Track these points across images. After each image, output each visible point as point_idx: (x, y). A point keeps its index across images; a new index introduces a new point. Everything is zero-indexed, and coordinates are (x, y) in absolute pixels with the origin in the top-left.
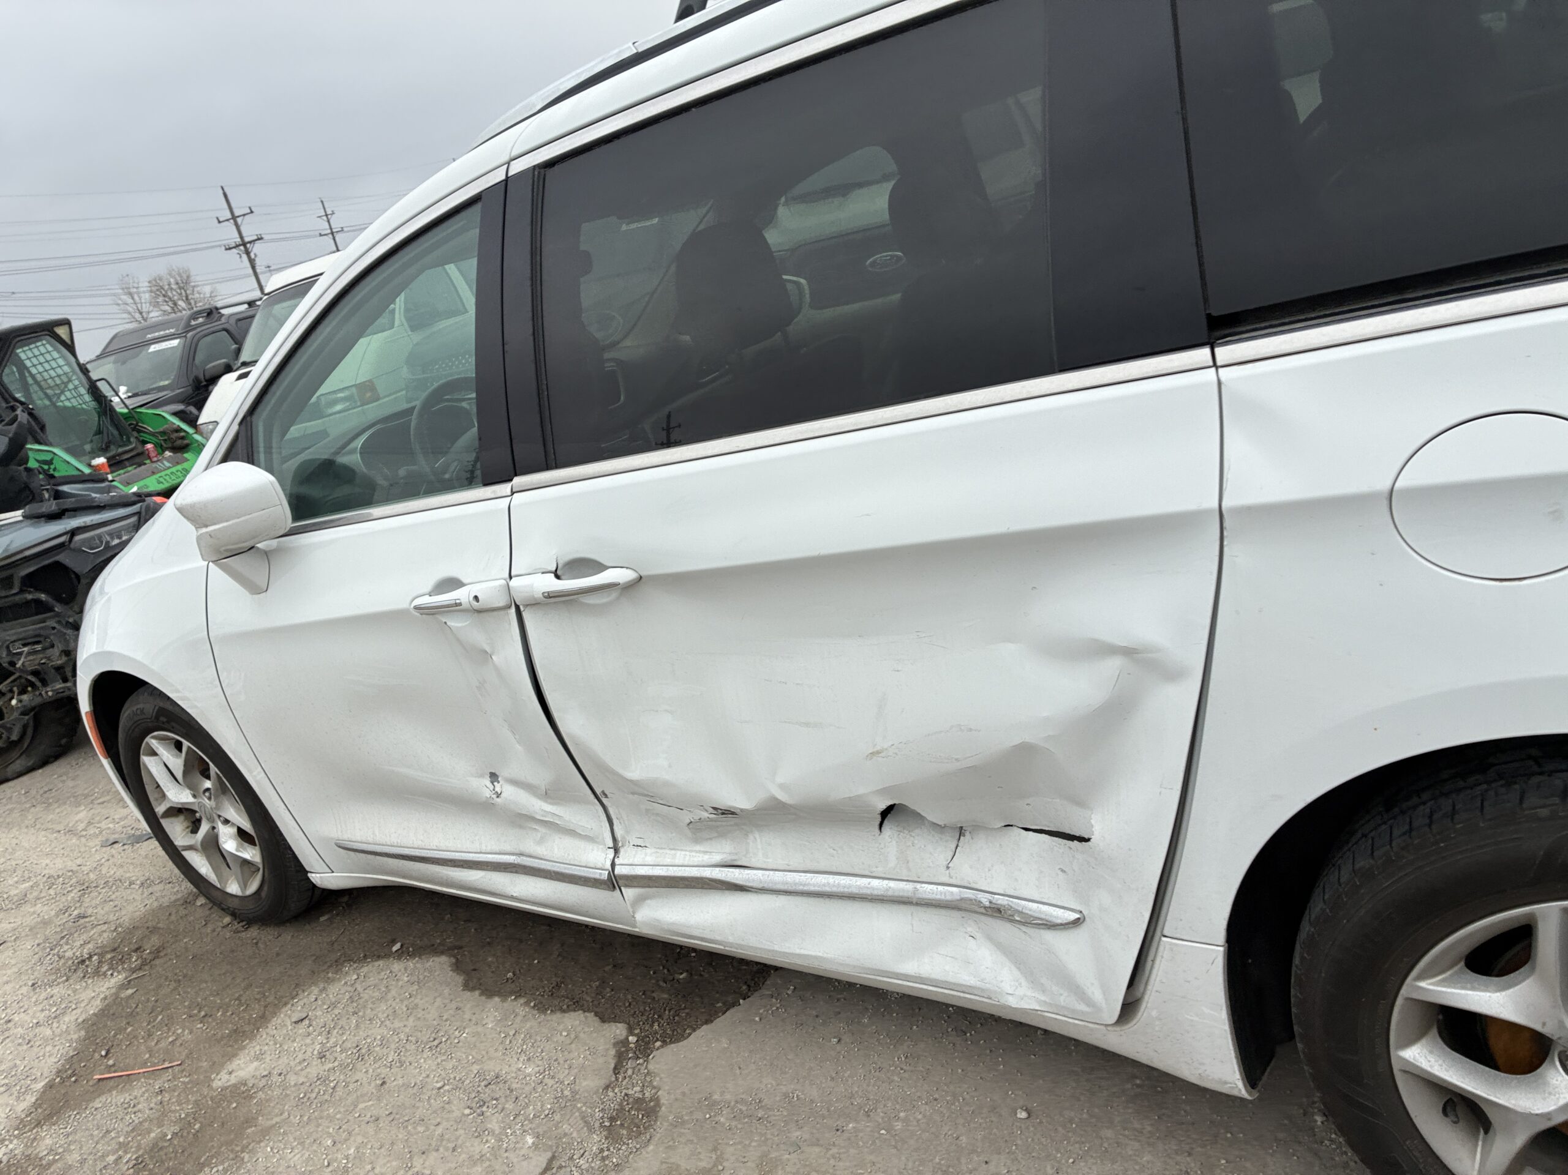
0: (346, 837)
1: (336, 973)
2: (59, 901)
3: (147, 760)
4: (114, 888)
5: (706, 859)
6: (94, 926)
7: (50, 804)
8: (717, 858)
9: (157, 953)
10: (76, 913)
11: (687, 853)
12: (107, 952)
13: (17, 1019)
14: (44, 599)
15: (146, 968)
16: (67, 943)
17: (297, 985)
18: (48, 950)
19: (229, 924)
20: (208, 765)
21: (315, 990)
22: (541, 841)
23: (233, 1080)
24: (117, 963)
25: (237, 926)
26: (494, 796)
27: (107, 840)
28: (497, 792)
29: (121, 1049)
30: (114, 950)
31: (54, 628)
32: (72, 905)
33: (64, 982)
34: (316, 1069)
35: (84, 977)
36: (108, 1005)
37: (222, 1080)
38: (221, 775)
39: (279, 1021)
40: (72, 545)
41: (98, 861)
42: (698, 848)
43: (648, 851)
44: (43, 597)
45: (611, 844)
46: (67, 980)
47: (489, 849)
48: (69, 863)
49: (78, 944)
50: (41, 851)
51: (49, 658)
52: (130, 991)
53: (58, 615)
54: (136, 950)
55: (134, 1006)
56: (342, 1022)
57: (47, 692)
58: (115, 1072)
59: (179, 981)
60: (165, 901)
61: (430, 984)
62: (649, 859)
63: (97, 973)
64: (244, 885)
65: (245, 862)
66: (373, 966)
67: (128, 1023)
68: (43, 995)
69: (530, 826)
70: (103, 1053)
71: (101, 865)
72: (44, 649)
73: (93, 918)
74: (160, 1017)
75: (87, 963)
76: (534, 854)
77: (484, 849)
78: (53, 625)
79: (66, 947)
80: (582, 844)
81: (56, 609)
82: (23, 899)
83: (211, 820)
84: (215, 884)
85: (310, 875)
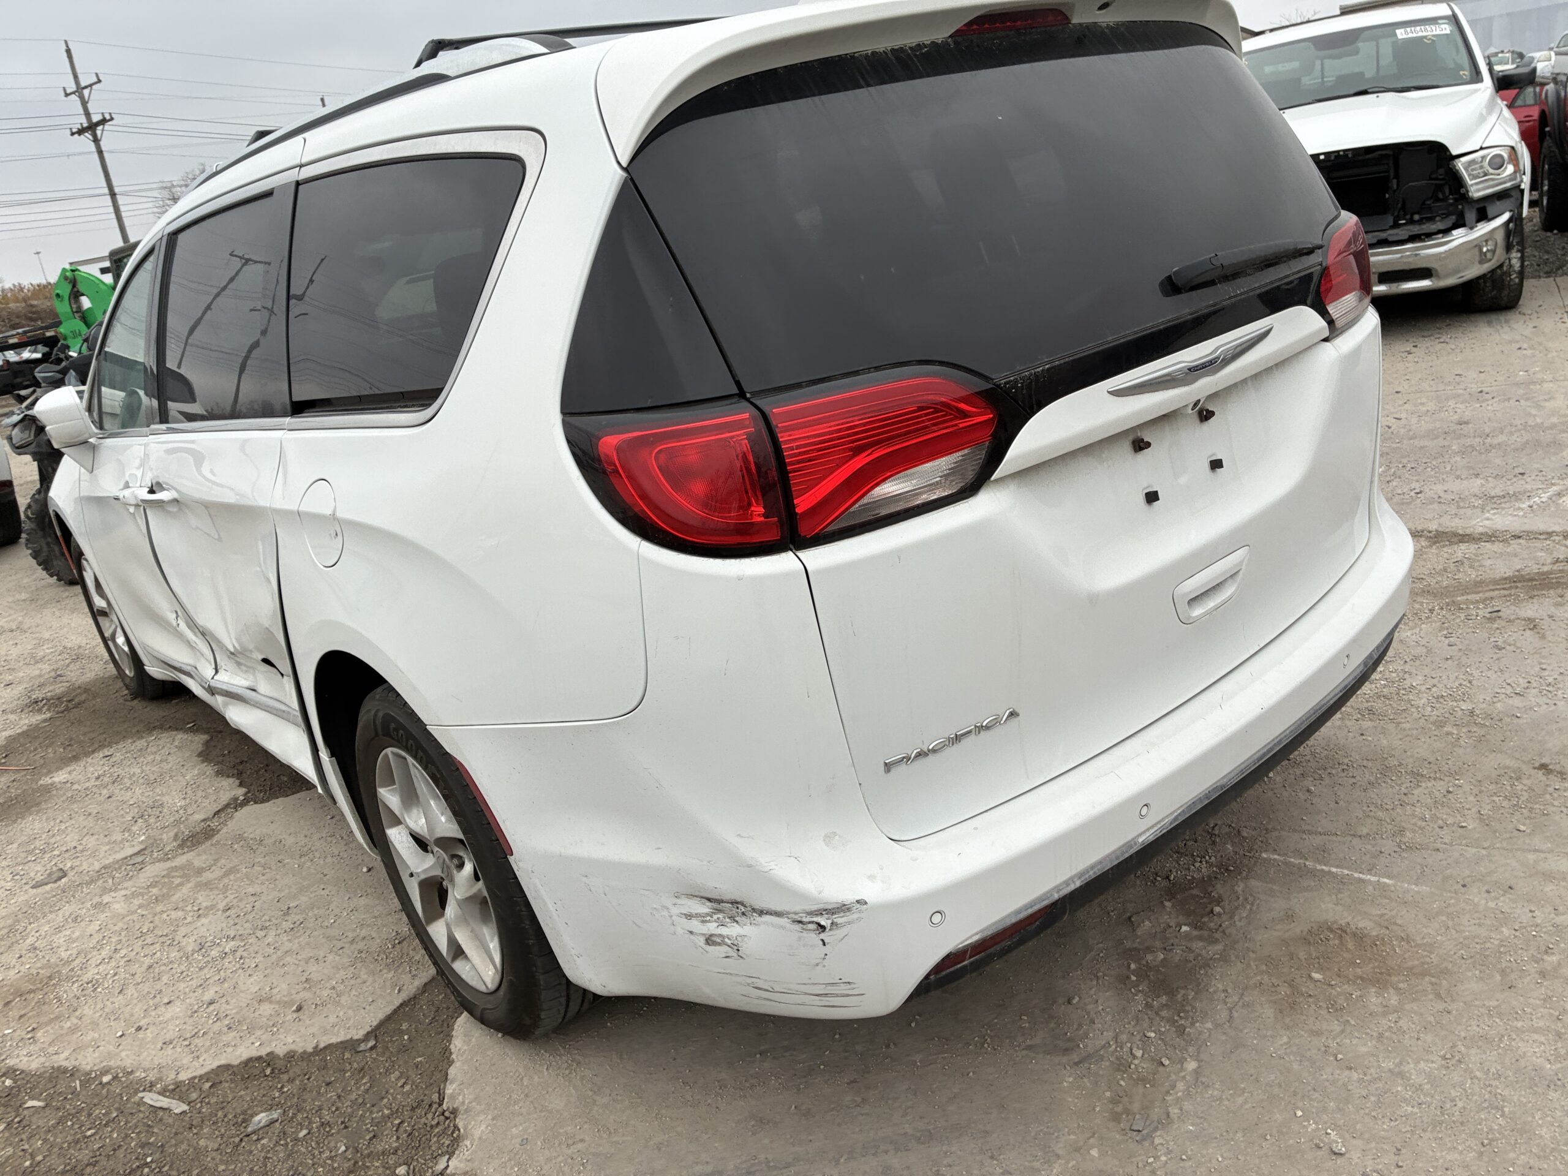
0: (147, 643)
1: (148, 734)
3: (84, 573)
6: (61, 683)
8: (248, 683)
9: (77, 705)
10: (59, 673)
12: (53, 699)
15: (65, 712)
16: (39, 690)
17: (124, 737)
18: (28, 692)
19: (126, 695)
21: (129, 741)
22: (198, 660)
23: (50, 782)
24: (53, 706)
25: (128, 697)
26: (177, 626)
30: (57, 698)
33: (19, 712)
34: (89, 783)
35: (31, 711)
36: (29, 729)
37: (45, 781)
39: (98, 755)
43: (228, 674)
45: (214, 667)
46: (22, 711)
47: (186, 662)
49: (44, 691)
52: (45, 724)
54: (68, 701)
55: (41, 732)
56: (124, 762)
59: (74, 723)
62: (229, 680)
63: (38, 710)
64: (129, 669)
65: (127, 655)
66: (168, 734)
67: (30, 741)
70: (5, 755)
73: (65, 678)
74: (47, 742)
75: (39, 703)
79: (37, 692)
84: (121, 666)
85: (145, 667)
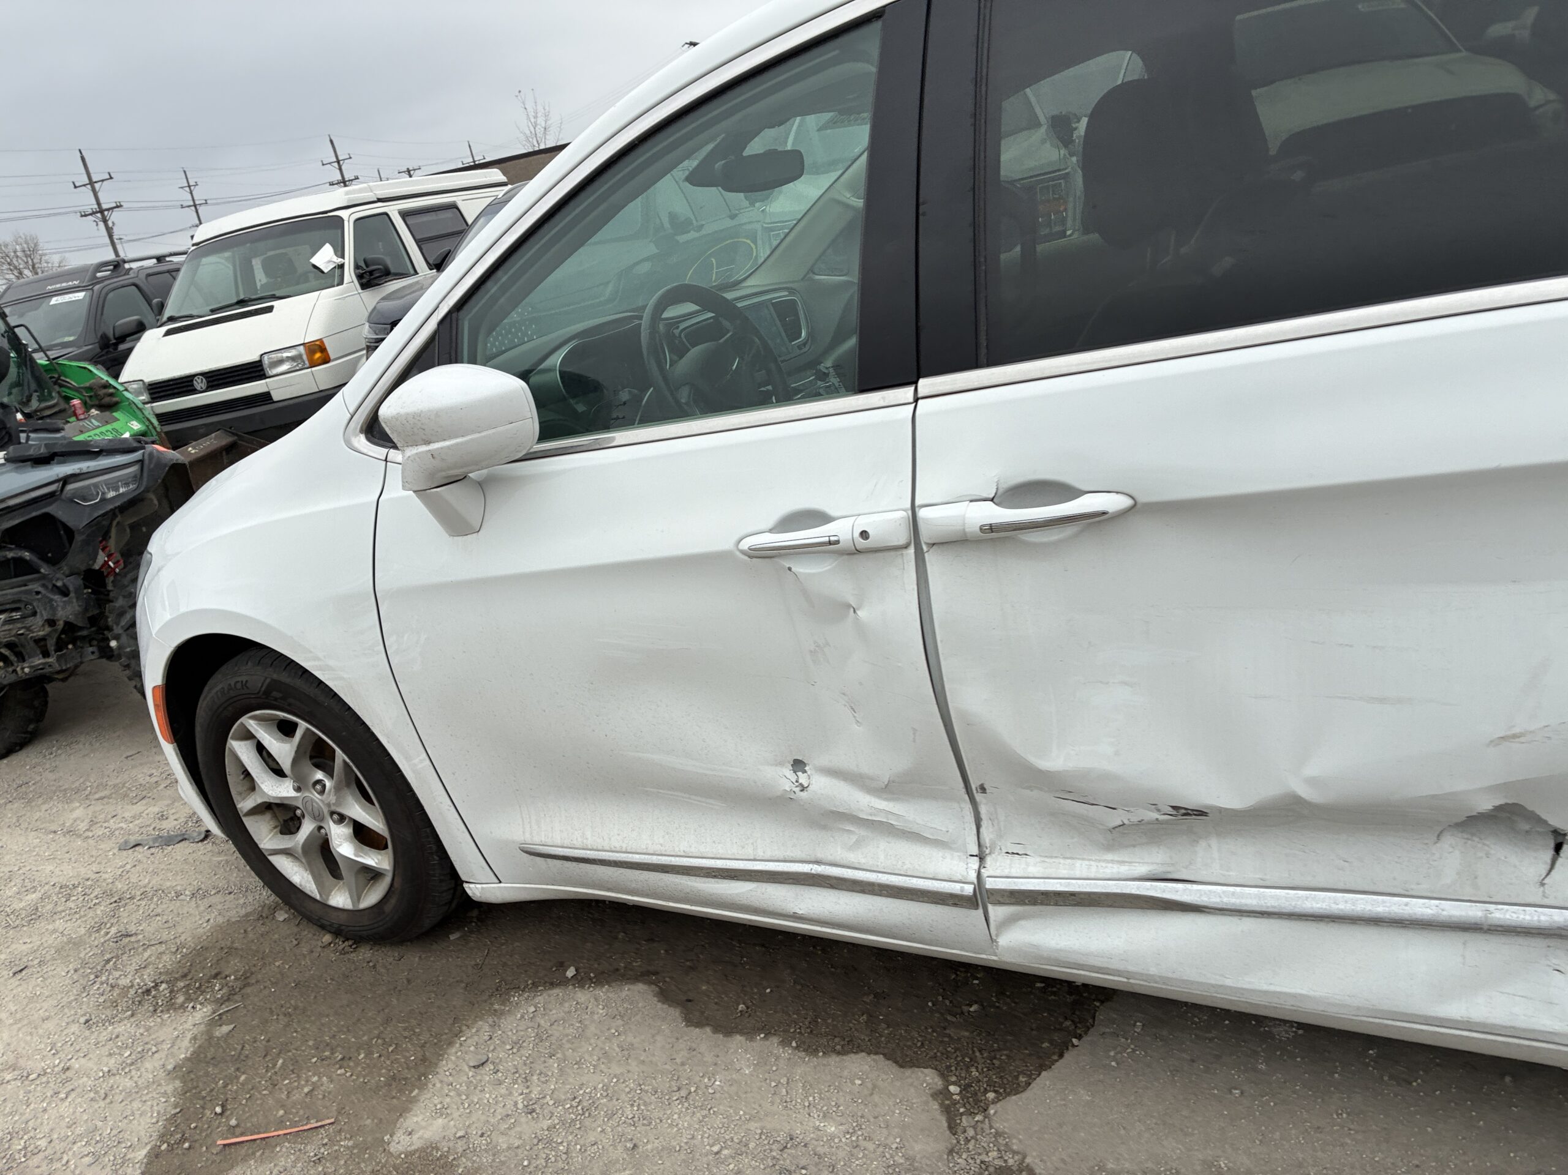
0: (536, 840)
1: (503, 1004)
2: (85, 915)
3: (235, 745)
4: (155, 899)
5: (1124, 870)
6: (146, 947)
7: (30, 801)
8: (1142, 870)
9: (246, 979)
10: (113, 930)
11: (1092, 863)
12: (177, 979)
13: (77, 1066)
14: (28, 558)
15: (238, 997)
16: (116, 969)
17: (456, 1020)
18: (92, 977)
19: (330, 944)
20: (334, 751)
21: (484, 1026)
22: (857, 845)
23: (416, 1141)
24: (195, 993)
25: (342, 945)
26: (797, 790)
27: (126, 842)
28: (801, 785)
29: (241, 1104)
30: (185, 976)
31: (38, 593)
32: (105, 920)
33: (128, 1018)
34: (528, 1128)
35: (155, 1011)
36: (200, 1047)
37: (401, 1143)
38: (351, 764)
39: (451, 1066)
40: (63, 496)
41: (121, 867)
42: (1110, 856)
43: (1029, 859)
44: (27, 555)
45: (975, 851)
46: (132, 1015)
47: (767, 856)
48: (83, 870)
49: (131, 969)
50: (38, 855)
51: (28, 629)
52: (226, 1029)
53: (44, 577)
54: (216, 976)
55: (239, 1047)
56: (539, 1067)
57: (23, 669)
58: (242, 1134)
59: (290, 1015)
60: (234, 915)
61: (638, 1017)
62: (1033, 870)
63: (170, 1005)
64: (357, 897)
65: (366, 869)
66: (549, 996)
67: (238, 1069)
68: (104, 1036)
69: (841, 826)
70: (218, 1110)
71: (128, 872)
72: (23, 617)
73: (140, 937)
74: (280, 1061)
75: (153, 993)
76: (844, 862)
77: (760, 854)
78: (38, 590)
79: (117, 974)
80: (925, 851)
81: (42, 570)
82: (34, 915)
83: (318, 817)
84: (313, 895)
85: (465, 885)
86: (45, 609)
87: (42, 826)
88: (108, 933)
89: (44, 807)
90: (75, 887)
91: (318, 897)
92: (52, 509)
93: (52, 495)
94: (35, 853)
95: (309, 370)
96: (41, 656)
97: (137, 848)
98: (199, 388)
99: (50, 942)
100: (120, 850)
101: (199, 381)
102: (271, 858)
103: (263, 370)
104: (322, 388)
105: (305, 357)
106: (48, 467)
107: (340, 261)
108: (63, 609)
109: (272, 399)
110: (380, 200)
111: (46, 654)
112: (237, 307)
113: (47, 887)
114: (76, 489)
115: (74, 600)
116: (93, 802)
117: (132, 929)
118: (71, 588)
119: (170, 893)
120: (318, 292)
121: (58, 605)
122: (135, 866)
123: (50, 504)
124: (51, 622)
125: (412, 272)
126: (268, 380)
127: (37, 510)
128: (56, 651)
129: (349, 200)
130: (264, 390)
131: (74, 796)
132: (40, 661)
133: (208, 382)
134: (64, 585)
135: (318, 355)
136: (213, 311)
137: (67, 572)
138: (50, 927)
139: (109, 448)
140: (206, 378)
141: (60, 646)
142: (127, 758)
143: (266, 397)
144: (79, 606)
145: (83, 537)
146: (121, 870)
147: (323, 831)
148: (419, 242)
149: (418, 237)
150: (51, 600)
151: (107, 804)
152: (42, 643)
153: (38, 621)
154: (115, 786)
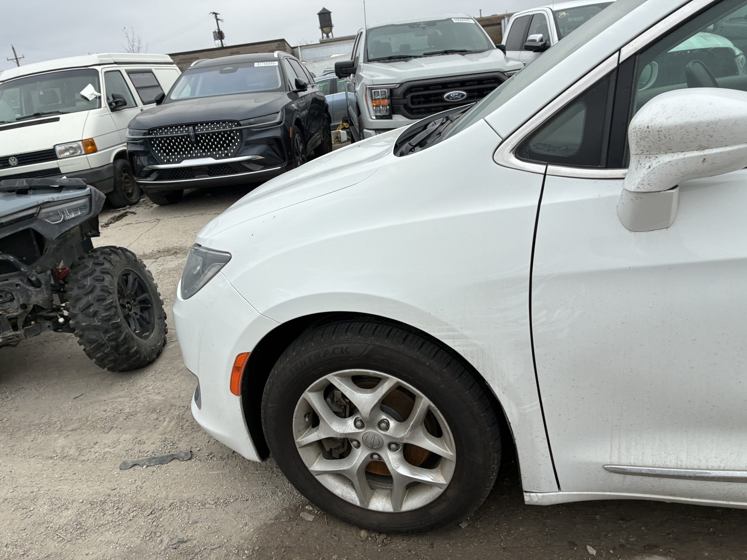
0: (622, 461)
3: (311, 396)
4: (184, 509)
6: (208, 551)
7: (12, 434)
10: (166, 538)
14: (12, 261)
20: (418, 399)
25: (379, 538)
27: (125, 463)
31: (17, 285)
32: (153, 529)
38: (435, 409)
40: (39, 217)
41: (133, 483)
44: (11, 258)
48: (99, 488)
50: (48, 477)
51: (5, 311)
53: (23, 274)
64: (398, 502)
73: (195, 542)
78: (17, 283)
81: (22, 269)
82: (80, 529)
84: (354, 503)
85: (525, 494)
86: (22, 297)
87: (37, 453)
88: (162, 541)
89: (29, 438)
90: (104, 502)
91: (358, 504)
92: (34, 226)
93: (32, 216)
94: (45, 476)
95: (85, 156)
96: (12, 330)
97: (136, 467)
98: (12, 164)
99: (111, 552)
100: (121, 469)
101: (13, 160)
102: (317, 477)
103: (55, 154)
104: (92, 167)
105: (82, 148)
106: (27, 196)
107: (98, 94)
108: (35, 296)
109: (60, 172)
110: (115, 63)
111: (15, 328)
112: (34, 117)
113: (75, 504)
114: (46, 213)
115: (45, 290)
116: (70, 433)
117: (181, 536)
118: (43, 282)
119: (194, 503)
120: (88, 111)
121: (32, 294)
122: (144, 482)
123: (32, 222)
124: (24, 306)
125: (135, 105)
126: (58, 161)
127: (23, 226)
128: (23, 327)
129: (101, 61)
130: (57, 166)
131: (49, 429)
132: (11, 334)
133: (19, 161)
134: (38, 280)
135: (90, 147)
136: (18, 120)
137: (39, 271)
138: (102, 538)
139: (68, 185)
140: (17, 158)
141: (27, 322)
142: (75, 398)
143: (56, 171)
144: (47, 294)
145: (55, 246)
146: (134, 486)
147: (375, 456)
148: (137, 89)
149: (136, 86)
150: (28, 290)
151: (82, 433)
152: (13, 321)
153: (15, 304)
154: (80, 420)
